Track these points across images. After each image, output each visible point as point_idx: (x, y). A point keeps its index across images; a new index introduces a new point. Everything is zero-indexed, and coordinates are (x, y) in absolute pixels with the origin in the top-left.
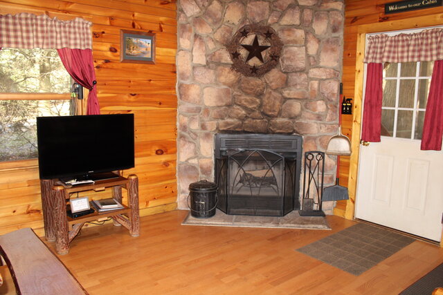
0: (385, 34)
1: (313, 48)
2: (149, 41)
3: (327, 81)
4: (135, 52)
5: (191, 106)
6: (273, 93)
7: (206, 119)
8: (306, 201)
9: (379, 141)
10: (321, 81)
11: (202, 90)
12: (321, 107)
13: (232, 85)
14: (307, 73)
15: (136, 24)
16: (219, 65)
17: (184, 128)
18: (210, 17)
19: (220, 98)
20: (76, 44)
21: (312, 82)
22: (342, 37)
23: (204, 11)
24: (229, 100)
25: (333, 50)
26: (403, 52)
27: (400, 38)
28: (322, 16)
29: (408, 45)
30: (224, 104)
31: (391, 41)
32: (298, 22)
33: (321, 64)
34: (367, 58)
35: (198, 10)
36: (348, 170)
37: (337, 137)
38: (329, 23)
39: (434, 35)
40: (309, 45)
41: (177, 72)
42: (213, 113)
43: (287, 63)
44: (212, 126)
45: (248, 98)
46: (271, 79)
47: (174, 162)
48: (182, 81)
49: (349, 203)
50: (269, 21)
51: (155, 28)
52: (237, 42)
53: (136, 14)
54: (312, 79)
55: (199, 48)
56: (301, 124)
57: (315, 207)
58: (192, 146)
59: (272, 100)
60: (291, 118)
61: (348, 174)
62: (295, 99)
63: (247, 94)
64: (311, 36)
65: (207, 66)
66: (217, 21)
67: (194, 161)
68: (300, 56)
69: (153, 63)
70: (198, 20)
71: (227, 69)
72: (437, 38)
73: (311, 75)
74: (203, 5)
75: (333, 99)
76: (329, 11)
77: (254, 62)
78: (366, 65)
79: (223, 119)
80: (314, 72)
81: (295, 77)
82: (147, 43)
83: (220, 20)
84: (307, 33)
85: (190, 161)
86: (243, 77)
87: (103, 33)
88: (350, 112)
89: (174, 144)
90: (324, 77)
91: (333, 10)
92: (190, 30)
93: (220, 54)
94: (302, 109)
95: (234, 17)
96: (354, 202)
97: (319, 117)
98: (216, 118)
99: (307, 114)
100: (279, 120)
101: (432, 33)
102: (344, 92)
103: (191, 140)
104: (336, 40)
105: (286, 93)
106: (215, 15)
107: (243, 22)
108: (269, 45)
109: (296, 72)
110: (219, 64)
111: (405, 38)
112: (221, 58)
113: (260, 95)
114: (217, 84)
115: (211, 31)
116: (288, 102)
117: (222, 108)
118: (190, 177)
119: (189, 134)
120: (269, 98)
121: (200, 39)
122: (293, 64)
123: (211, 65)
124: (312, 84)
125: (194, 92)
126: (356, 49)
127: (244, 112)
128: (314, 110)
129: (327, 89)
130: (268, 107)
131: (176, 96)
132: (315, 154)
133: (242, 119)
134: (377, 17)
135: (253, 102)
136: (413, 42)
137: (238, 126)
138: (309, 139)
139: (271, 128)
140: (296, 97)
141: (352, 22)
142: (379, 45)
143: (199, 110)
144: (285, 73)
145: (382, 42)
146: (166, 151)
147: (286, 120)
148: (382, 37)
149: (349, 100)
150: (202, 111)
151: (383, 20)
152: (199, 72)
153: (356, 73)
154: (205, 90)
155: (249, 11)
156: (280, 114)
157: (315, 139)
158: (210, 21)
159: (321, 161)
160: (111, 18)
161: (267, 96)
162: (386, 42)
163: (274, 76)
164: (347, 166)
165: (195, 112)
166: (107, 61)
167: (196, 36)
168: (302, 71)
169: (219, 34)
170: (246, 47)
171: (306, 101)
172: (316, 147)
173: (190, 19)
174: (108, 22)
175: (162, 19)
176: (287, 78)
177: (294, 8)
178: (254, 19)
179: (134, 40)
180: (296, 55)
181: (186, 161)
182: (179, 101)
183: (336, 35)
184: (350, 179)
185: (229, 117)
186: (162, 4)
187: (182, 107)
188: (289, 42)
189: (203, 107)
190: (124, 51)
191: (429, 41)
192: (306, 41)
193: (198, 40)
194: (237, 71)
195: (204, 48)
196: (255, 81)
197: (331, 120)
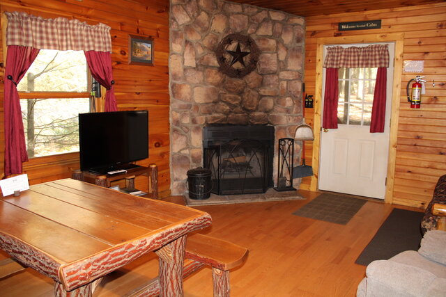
0: (340, 46)
1: (283, 55)
2: (150, 45)
3: (294, 82)
4: (139, 55)
5: (182, 103)
6: (252, 91)
7: (196, 114)
8: (280, 179)
9: (337, 128)
10: (288, 81)
11: (192, 89)
12: (289, 102)
13: (218, 85)
14: (278, 75)
15: (140, 30)
16: (207, 68)
17: (177, 122)
18: (199, 26)
19: (208, 96)
20: (100, 47)
21: (282, 82)
22: (303, 46)
23: (193, 20)
24: (216, 98)
25: (297, 57)
26: (354, 60)
27: (352, 50)
28: (289, 29)
29: (359, 56)
30: (212, 101)
31: (345, 52)
32: (270, 34)
33: (289, 68)
34: (327, 64)
35: (188, 19)
36: (312, 152)
37: (302, 126)
38: (294, 35)
39: (377, 49)
40: (279, 52)
41: (170, 74)
42: (202, 109)
43: (262, 66)
44: (201, 120)
45: (232, 96)
46: (250, 79)
47: (167, 153)
48: (175, 81)
49: (313, 178)
50: (249, 32)
51: (154, 34)
52: (223, 48)
53: (139, 21)
54: (281, 80)
55: (190, 52)
56: (274, 116)
57: (288, 184)
58: (184, 139)
59: (250, 97)
60: (266, 112)
61: (312, 155)
62: (269, 96)
63: (230, 92)
64: (281, 45)
65: (196, 68)
66: (206, 30)
67: (186, 152)
68: (273, 61)
69: (152, 65)
70: (188, 28)
71: (214, 71)
72: (379, 51)
73: (281, 77)
74: (193, 15)
75: (298, 96)
76: (294, 26)
77: (237, 65)
78: (325, 70)
79: (210, 114)
80: (284, 74)
81: (269, 79)
82: (148, 47)
83: (208, 29)
84: (278, 42)
85: (182, 152)
86: (227, 77)
87: (116, 37)
88: (312, 106)
89: (167, 138)
90: (291, 79)
91: (297, 24)
92: (181, 37)
93: (208, 58)
94: (274, 104)
95: (219, 26)
96: (317, 177)
97: (288, 111)
98: (204, 114)
99: (279, 108)
100: (257, 114)
101: (375, 47)
102: (306, 90)
103: (183, 133)
104: (299, 49)
105: (262, 92)
106: (203, 25)
107: (226, 32)
108: (249, 51)
109: (269, 74)
110: (206, 66)
111: (355, 50)
112: (209, 62)
113: (241, 93)
114: (205, 84)
115: (200, 38)
116: (263, 98)
117: (210, 105)
118: (183, 166)
119: (181, 128)
120: (248, 95)
121: (191, 44)
122: (267, 67)
123: (199, 67)
124: (282, 84)
125: (185, 91)
126: (316, 56)
127: (228, 108)
128: (284, 105)
129: (293, 88)
130: (248, 104)
131: (169, 95)
132: (286, 141)
133: (227, 113)
134: (333, 33)
135: (236, 99)
136: (362, 54)
137: (224, 120)
138: (280, 128)
139: (250, 120)
140: (270, 94)
141: (312, 35)
142: (336, 54)
143: (189, 107)
144: (261, 75)
145: (338, 52)
146: (162, 144)
147: (262, 114)
148: (338, 49)
149: (311, 96)
150: (193, 108)
151: (337, 35)
152: (190, 73)
153: (317, 75)
154: (195, 89)
155: (232, 22)
156: (257, 109)
157: (285, 128)
158: (199, 29)
159: (291, 147)
160: (122, 24)
161: (247, 93)
162: (341, 52)
163: (252, 77)
164: (311, 149)
165: (186, 108)
166: (119, 63)
167: (187, 42)
168: (275, 73)
169: (207, 41)
170: (230, 53)
171: (278, 97)
172: (286, 134)
173: (181, 27)
174: (119, 28)
175: (158, 26)
176: (263, 79)
177: (268, 22)
178: (236, 29)
179: (139, 44)
180: (270, 60)
181: (179, 152)
182: (171, 99)
183: (299, 44)
184: (313, 159)
185: (216, 112)
186: (159, 12)
187: (175, 104)
188: (264, 49)
189: (193, 104)
190: (132, 54)
191: (374, 53)
192: (277, 48)
193: (188, 45)
194: (223, 73)
195: (194, 53)
196: (238, 82)
197: (297, 113)
